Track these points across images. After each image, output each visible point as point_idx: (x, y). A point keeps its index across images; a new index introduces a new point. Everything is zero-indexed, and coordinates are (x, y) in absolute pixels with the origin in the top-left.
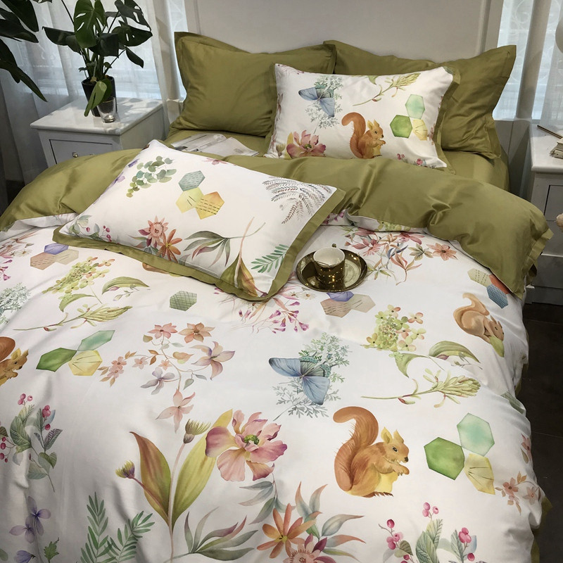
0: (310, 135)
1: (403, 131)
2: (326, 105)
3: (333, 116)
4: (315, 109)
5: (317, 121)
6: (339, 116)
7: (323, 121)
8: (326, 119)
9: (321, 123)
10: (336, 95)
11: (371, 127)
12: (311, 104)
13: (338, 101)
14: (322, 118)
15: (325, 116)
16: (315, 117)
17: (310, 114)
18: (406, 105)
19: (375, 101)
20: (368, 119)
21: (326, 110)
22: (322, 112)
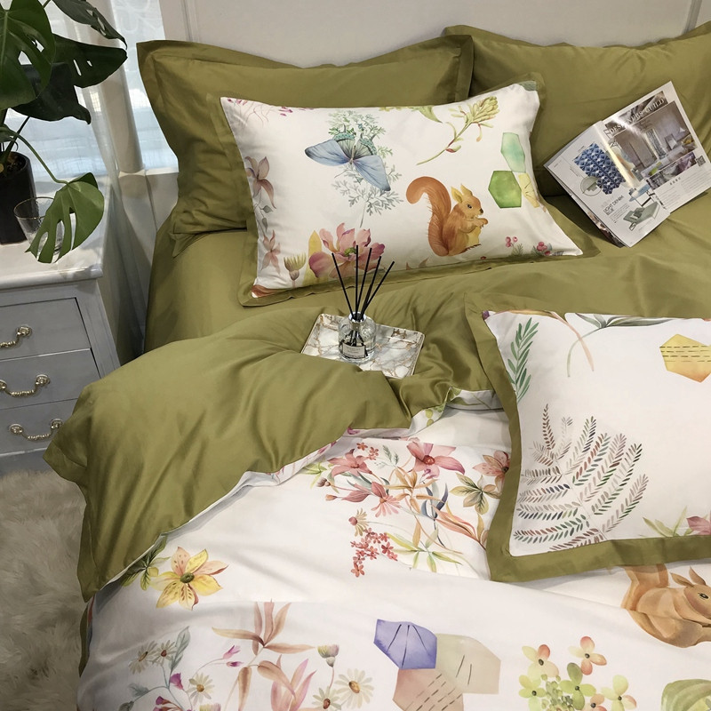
0: (353, 230)
1: (510, 196)
2: (369, 170)
3: (389, 189)
4: (351, 180)
5: (362, 203)
6: (400, 188)
7: (372, 201)
8: (378, 197)
9: (370, 205)
10: (380, 149)
11: (459, 198)
12: (341, 171)
13: (388, 161)
14: (370, 195)
15: (373, 192)
16: (355, 196)
17: (344, 192)
18: (502, 152)
19: (452, 151)
20: (451, 185)
21: (373, 180)
22: (365, 185)
